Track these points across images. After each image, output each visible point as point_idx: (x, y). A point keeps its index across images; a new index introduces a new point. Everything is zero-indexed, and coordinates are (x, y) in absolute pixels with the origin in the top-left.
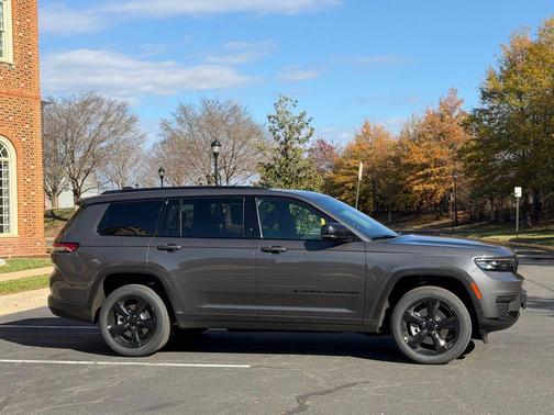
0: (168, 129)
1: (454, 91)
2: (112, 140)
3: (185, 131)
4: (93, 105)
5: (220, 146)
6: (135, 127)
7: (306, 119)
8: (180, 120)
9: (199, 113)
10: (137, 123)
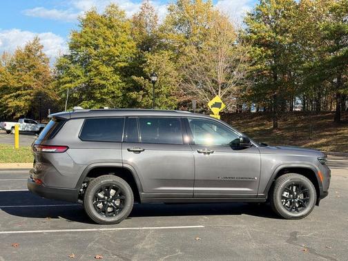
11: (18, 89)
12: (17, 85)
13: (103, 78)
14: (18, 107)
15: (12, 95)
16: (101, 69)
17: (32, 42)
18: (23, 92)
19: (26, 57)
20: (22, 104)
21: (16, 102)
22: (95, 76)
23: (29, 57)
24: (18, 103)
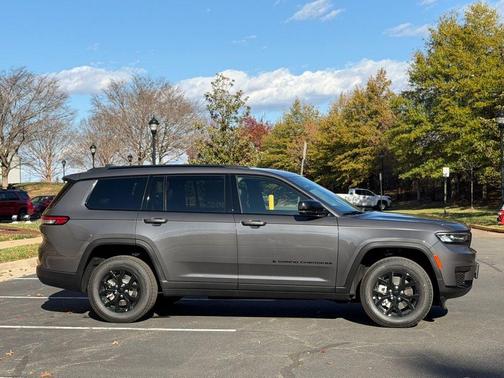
0: (98, 106)
1: (382, 73)
2: (42, 116)
3: (117, 108)
4: (24, 80)
5: (157, 123)
6: (67, 103)
7: (242, 98)
8: (111, 98)
9: (131, 90)
10: (68, 100)
11: (356, 146)
12: (353, 141)
13: (455, 124)
14: (354, 171)
15: (346, 154)
16: (451, 111)
17: (375, 77)
18: (362, 150)
19: (366, 100)
20: (360, 166)
21: (351, 164)
22: (444, 121)
23: (370, 99)
24: (355, 166)
